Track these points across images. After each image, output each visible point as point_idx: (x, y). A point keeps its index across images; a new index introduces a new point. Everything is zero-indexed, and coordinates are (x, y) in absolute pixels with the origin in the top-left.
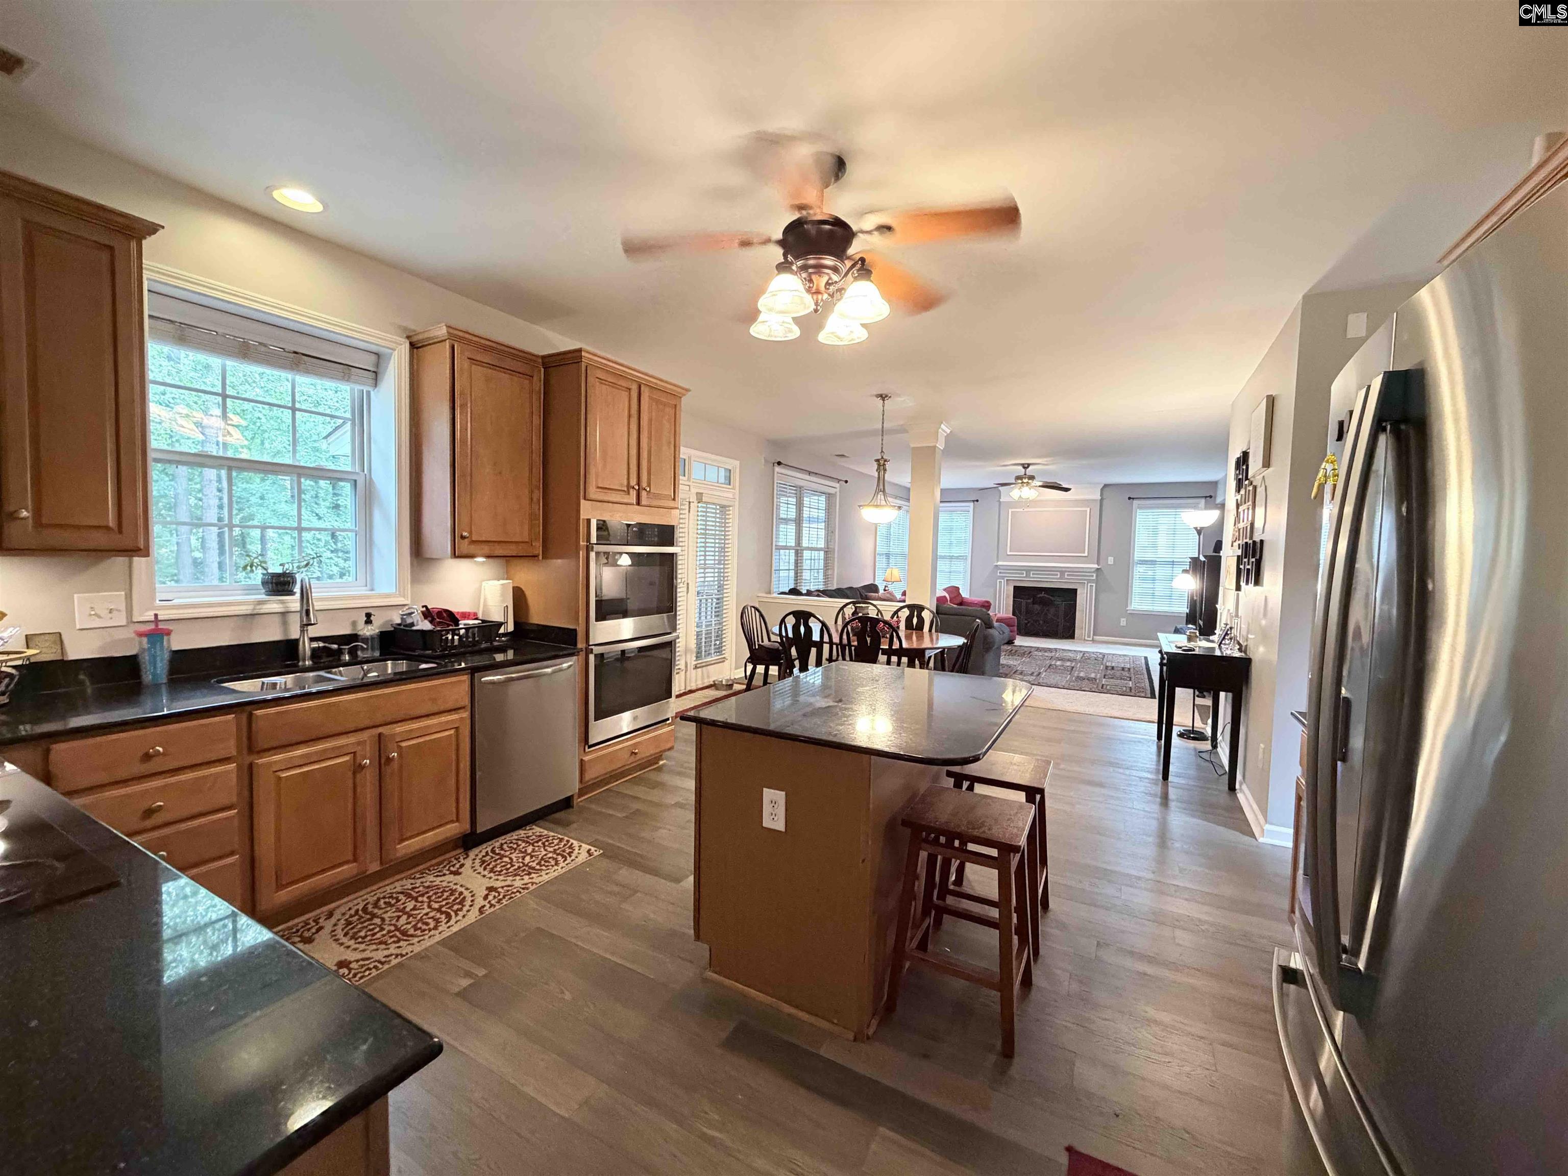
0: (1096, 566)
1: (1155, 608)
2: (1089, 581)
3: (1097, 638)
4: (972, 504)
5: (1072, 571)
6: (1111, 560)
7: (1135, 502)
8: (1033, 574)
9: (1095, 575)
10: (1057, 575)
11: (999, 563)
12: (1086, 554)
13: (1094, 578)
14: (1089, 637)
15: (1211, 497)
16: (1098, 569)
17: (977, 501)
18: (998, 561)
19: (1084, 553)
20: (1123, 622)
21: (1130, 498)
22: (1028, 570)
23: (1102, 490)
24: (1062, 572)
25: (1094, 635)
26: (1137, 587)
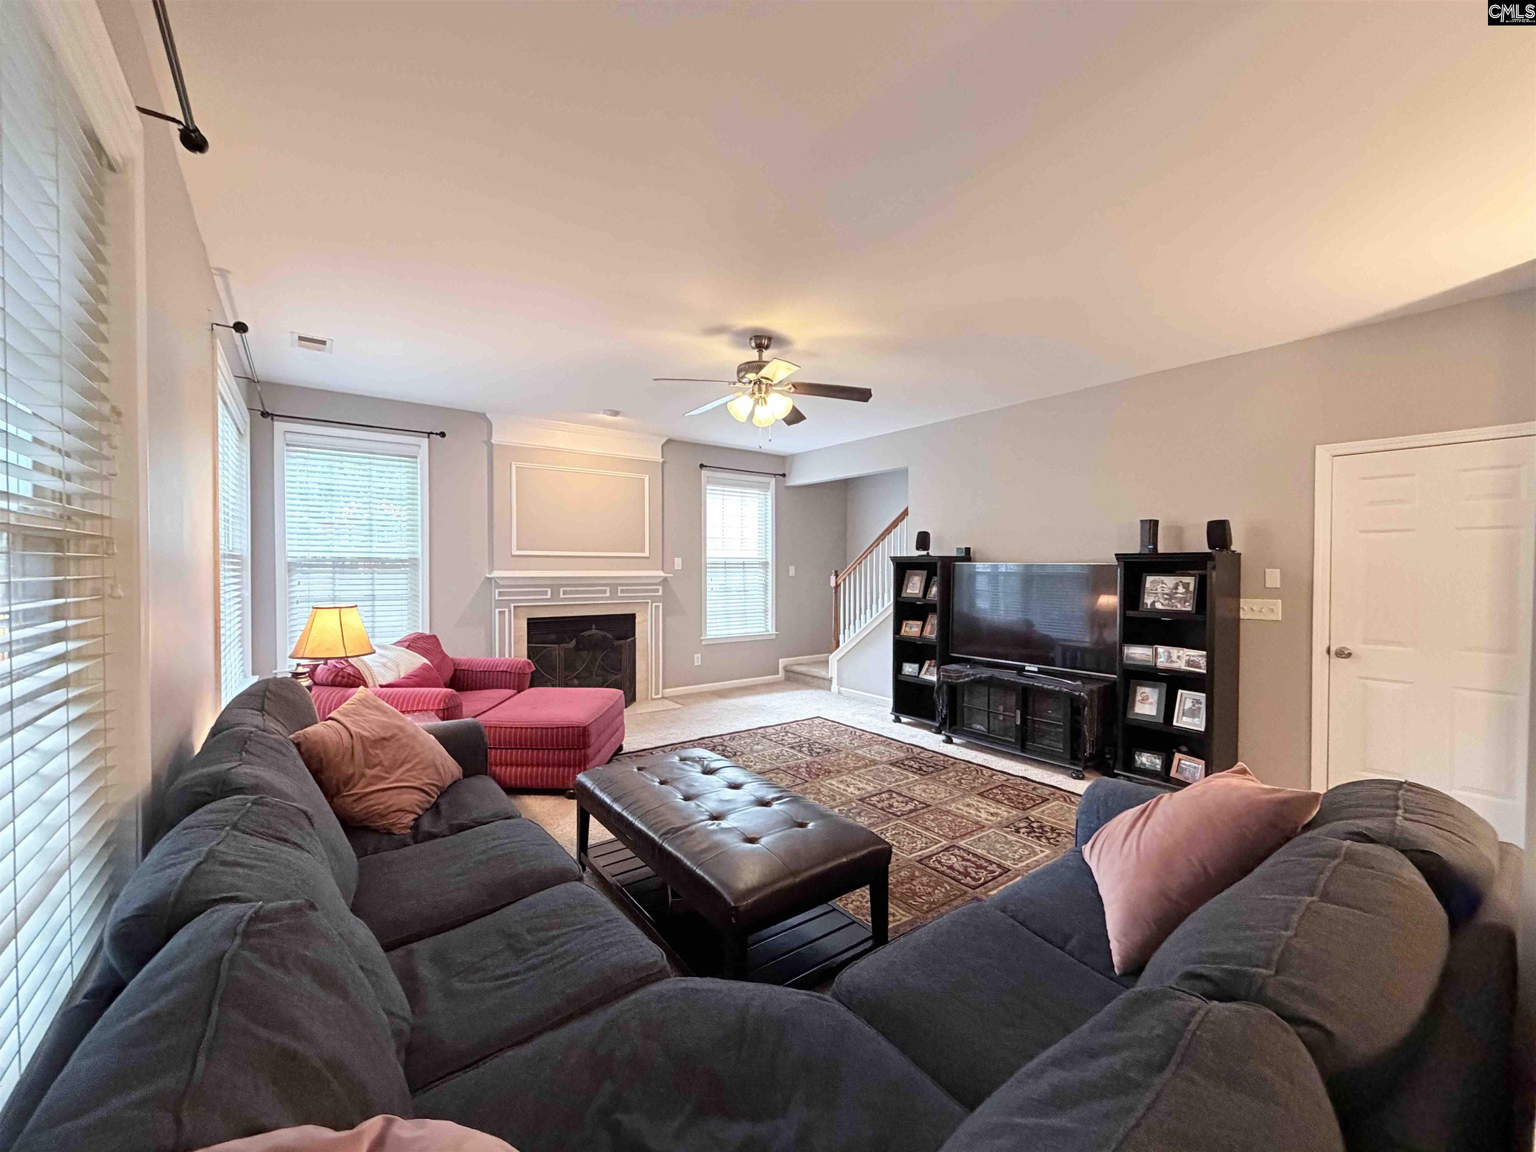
0: (661, 574)
1: (732, 632)
2: (654, 599)
3: (669, 692)
4: (424, 442)
5: (630, 584)
6: (678, 563)
7: (705, 473)
8: (565, 593)
9: (661, 588)
10: (604, 592)
11: (496, 574)
12: (647, 554)
13: (660, 593)
14: (657, 693)
15: (784, 475)
16: (665, 580)
17: (443, 435)
18: (492, 569)
19: (643, 551)
20: (697, 659)
21: (702, 466)
22: (555, 585)
23: (662, 446)
24: (614, 585)
25: (664, 688)
26: (713, 603)
